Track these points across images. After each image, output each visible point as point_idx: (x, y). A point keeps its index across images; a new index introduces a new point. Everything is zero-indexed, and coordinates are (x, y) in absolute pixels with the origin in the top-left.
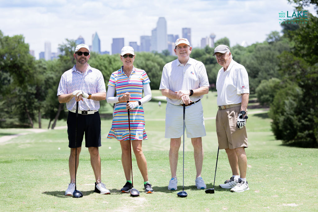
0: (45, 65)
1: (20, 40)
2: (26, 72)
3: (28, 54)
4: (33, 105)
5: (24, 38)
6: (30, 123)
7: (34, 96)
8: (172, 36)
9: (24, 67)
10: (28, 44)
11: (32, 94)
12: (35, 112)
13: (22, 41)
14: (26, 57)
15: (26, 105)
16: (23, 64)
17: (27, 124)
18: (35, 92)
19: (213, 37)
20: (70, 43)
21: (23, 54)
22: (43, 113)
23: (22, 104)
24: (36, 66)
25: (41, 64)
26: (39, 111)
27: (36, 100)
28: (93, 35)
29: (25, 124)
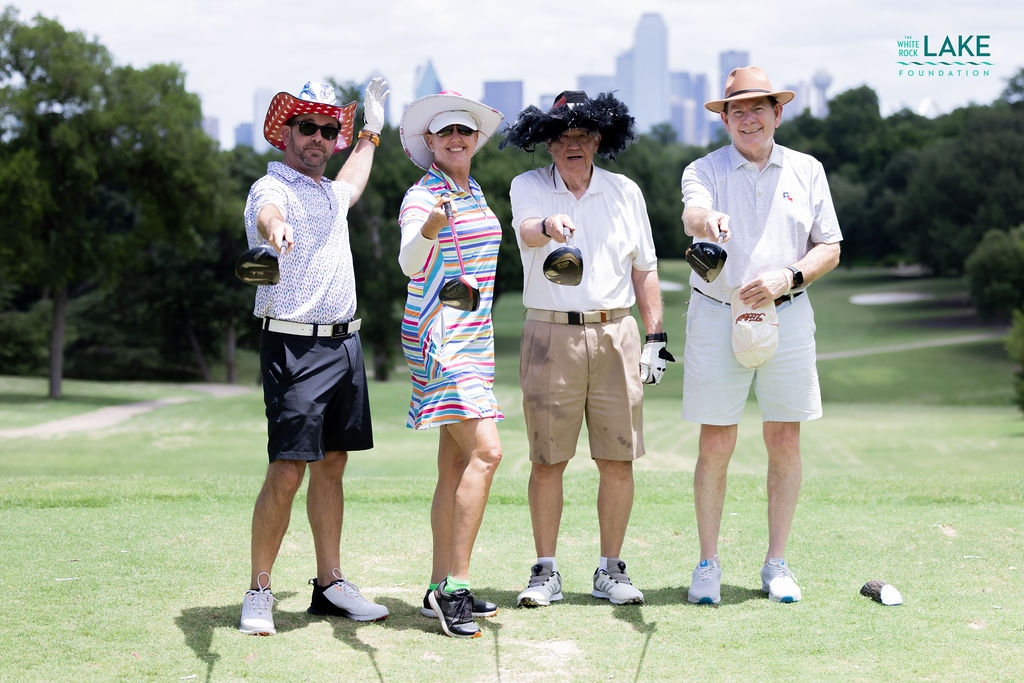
0: (252, 167)
1: (169, 83)
2: (188, 189)
3: (195, 131)
4: (209, 304)
5: (184, 75)
6: (196, 366)
7: (210, 273)
8: (684, 77)
9: (179, 174)
10: (195, 96)
11: (208, 265)
12: (216, 324)
13: (179, 82)
14: (186, 140)
15: (186, 303)
16: (175, 164)
17: (189, 369)
18: (216, 257)
19: (822, 84)
20: (340, 93)
21: (180, 128)
22: (243, 332)
23: (170, 299)
24: (222, 170)
25: (239, 166)
26: (230, 322)
27: (220, 287)
28: (418, 69)
29: (179, 367)
